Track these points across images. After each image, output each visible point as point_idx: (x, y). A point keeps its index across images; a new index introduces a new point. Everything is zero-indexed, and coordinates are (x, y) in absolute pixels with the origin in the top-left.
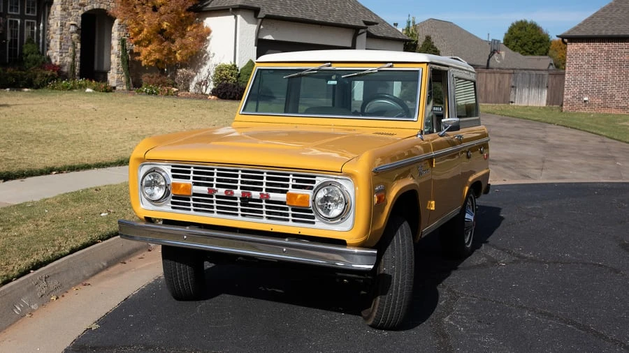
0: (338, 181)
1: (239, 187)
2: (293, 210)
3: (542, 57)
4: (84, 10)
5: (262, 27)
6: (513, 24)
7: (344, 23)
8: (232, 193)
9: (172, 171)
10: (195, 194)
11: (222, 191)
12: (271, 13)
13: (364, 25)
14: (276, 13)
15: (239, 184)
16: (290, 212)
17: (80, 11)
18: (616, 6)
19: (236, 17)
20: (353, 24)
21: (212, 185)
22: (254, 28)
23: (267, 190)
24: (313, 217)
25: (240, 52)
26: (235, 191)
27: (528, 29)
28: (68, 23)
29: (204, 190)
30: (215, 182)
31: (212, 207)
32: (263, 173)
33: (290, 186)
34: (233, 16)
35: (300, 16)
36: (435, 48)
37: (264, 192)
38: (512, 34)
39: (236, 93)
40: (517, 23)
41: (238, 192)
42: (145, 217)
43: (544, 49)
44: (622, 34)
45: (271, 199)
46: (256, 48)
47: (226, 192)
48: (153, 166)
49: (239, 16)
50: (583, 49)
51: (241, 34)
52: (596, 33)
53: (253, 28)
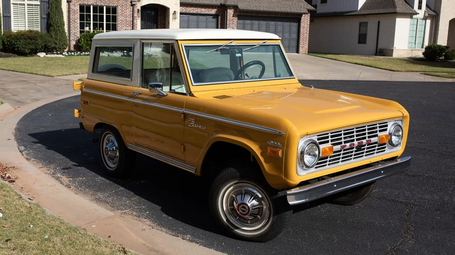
1: (355, 140)
10: (334, 153)
11: (347, 145)
15: (355, 138)
21: (342, 143)
23: (368, 137)
24: (385, 147)
26: (354, 143)
29: (338, 147)
30: (343, 140)
31: (340, 158)
32: (365, 127)
33: (378, 131)
41: (356, 143)
42: (300, 182)
45: (371, 142)
47: (350, 145)
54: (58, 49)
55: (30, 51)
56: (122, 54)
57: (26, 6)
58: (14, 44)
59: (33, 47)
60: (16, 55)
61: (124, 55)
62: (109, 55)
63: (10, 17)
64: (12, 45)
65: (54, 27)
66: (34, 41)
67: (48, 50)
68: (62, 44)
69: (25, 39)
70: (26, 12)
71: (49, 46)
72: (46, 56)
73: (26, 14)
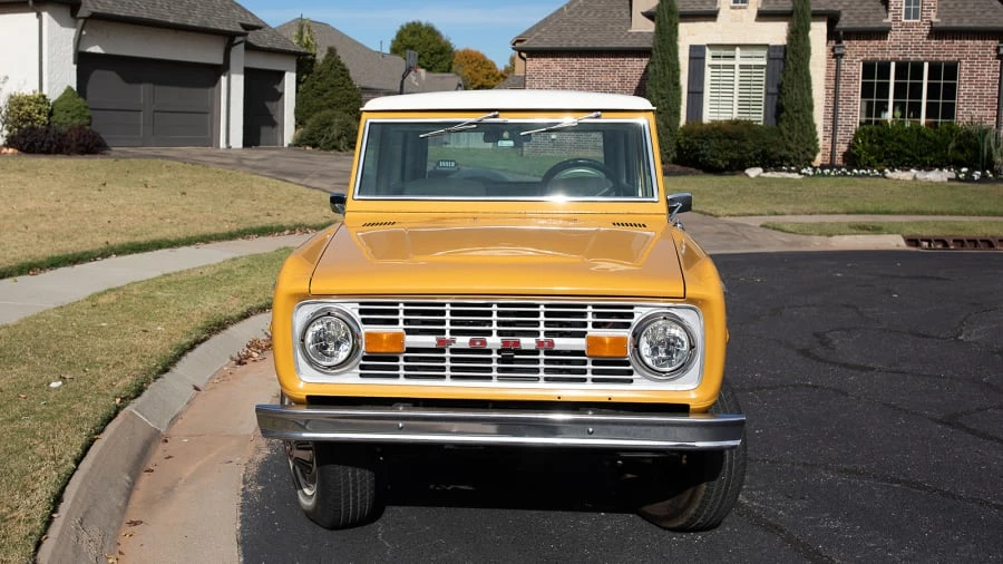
0: (674, 311)
1: (495, 333)
2: (594, 363)
3: (446, 75)
5: (84, 33)
6: (402, 27)
7: (212, 27)
8: (484, 343)
9: (361, 312)
10: (410, 350)
11: (463, 341)
12: (100, 9)
13: (241, 30)
14: (107, 10)
15: (495, 327)
16: (589, 366)
18: (586, 6)
19: (39, 16)
20: (226, 29)
21: (443, 332)
22: (71, 33)
23: (547, 334)
24: (630, 373)
25: (50, 73)
26: (488, 339)
27: (424, 34)
29: (430, 341)
30: (448, 327)
31: (443, 369)
32: (538, 306)
33: (590, 325)
34: (35, 14)
35: (145, 15)
36: (343, 65)
37: (542, 337)
38: (401, 41)
39: (51, 142)
40: (408, 25)
41: (494, 341)
42: (308, 397)
43: (446, 64)
44: (598, 45)
45: (555, 348)
46: (75, 67)
47: (472, 342)
48: (320, 306)
49: (45, 15)
50: (547, 66)
51: (50, 45)
52: (565, 45)
53: (69, 34)
54: (793, 161)
55: (728, 163)
56: (952, 174)
57: (737, 69)
58: (697, 150)
59: (736, 155)
60: (701, 172)
61: (958, 179)
62: (915, 178)
63: (701, 93)
64: (693, 151)
65: (787, 113)
66: (736, 142)
67: (769, 163)
68: (802, 149)
69: (719, 137)
70: (737, 83)
71: (772, 154)
72: (763, 175)
73: (736, 87)
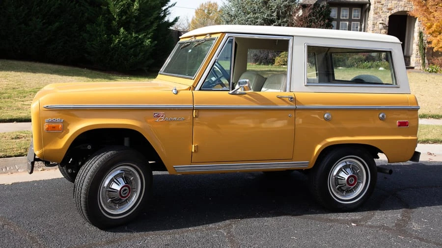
4: (391, 13)
17: (388, 14)
28: (378, 22)
